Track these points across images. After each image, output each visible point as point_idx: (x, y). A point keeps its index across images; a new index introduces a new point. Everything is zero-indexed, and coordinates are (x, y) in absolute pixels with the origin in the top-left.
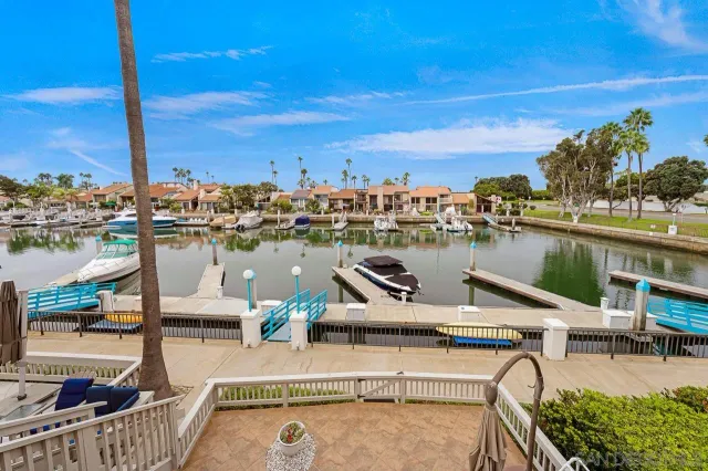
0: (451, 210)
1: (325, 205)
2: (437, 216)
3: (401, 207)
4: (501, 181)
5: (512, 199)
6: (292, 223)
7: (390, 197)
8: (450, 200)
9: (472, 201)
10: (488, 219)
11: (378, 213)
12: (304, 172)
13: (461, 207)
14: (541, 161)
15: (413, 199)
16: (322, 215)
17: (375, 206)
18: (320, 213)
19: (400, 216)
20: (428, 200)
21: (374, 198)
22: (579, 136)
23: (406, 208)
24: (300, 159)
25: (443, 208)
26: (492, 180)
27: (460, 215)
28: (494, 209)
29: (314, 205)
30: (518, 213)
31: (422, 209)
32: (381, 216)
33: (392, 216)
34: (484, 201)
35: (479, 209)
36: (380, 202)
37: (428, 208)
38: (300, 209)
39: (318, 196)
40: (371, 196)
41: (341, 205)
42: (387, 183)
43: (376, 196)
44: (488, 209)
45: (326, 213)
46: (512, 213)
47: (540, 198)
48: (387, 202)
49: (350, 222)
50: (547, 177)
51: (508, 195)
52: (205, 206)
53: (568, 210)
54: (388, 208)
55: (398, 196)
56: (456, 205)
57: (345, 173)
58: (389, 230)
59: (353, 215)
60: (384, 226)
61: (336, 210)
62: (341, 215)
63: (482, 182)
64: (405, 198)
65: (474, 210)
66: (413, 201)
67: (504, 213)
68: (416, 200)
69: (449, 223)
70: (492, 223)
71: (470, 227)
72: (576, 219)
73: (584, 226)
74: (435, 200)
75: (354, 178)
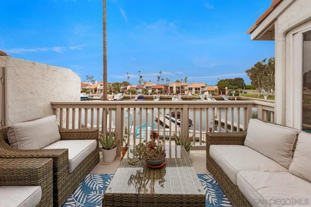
0: (207, 93)
1: (150, 91)
2: (201, 96)
3: (184, 92)
4: (230, 80)
5: (236, 89)
6: (136, 98)
7: (179, 88)
8: (206, 89)
9: (216, 90)
10: (224, 98)
11: (173, 95)
12: (141, 77)
13: (212, 92)
14: (247, 72)
16: (149, 95)
17: (172, 92)
18: (148, 94)
19: (183, 96)
20: (196, 89)
21: (172, 88)
22: (264, 61)
23: (186, 92)
24: (140, 71)
25: (203, 92)
26: (226, 80)
27: (211, 96)
28: (227, 93)
29: (145, 91)
30: (238, 95)
31: (194, 93)
32: (175, 96)
33: (180, 96)
34: (222, 90)
35: (220, 93)
36: (175, 90)
37: (196, 92)
38: (140, 93)
39: (147, 87)
40: (170, 87)
41: (157, 91)
42: (178, 81)
43: (172, 87)
44: (224, 93)
45: (151, 95)
46: (235, 95)
47: (250, 89)
48: (177, 90)
50: (251, 79)
51: (234, 87)
52: (100, 91)
53: (262, 93)
54: (178, 92)
55: (182, 87)
56: (209, 91)
57: (159, 77)
59: (162, 95)
60: (176, 100)
61: (155, 93)
63: (221, 81)
64: (185, 88)
65: (218, 93)
66: (189, 90)
67: (231, 95)
68: (190, 89)
69: (206, 99)
70: (226, 99)
72: (265, 97)
74: (199, 89)
75: (163, 79)
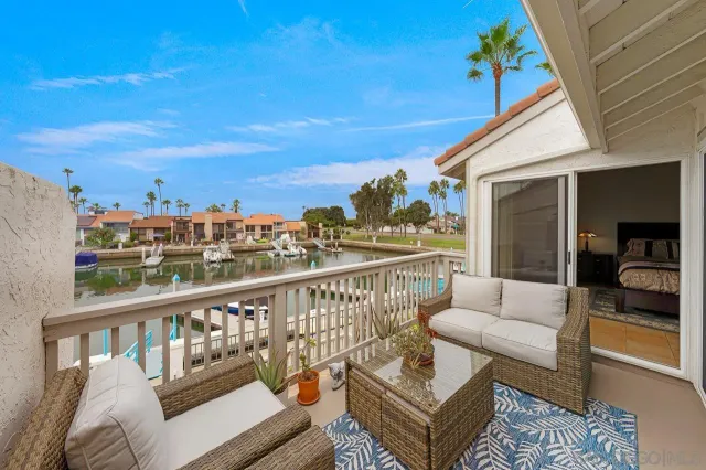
0: (286, 236)
1: (124, 237)
2: (274, 243)
3: (234, 235)
4: (323, 211)
5: (332, 226)
7: (220, 225)
8: (284, 227)
9: (303, 229)
10: (317, 244)
11: (207, 243)
12: (75, 190)
13: (295, 234)
14: (352, 197)
15: (247, 227)
16: (121, 249)
17: (203, 235)
18: (116, 247)
19: (233, 245)
20: (263, 228)
21: (199, 226)
22: (373, 182)
23: (240, 236)
24: (67, 171)
25: (279, 235)
26: (318, 209)
27: (294, 242)
28: (321, 234)
29: (103, 236)
30: (339, 238)
31: (258, 237)
32: (212, 246)
33: (225, 246)
34: (313, 228)
35: (309, 236)
36: (209, 231)
37: (264, 235)
39: (108, 224)
40: (196, 225)
41: (150, 235)
42: (215, 210)
43: (202, 224)
44: (316, 235)
45: (125, 246)
46: (335, 238)
47: (351, 226)
48: (217, 231)
49: (166, 255)
50: (357, 209)
51: (330, 223)
53: (370, 233)
54: (218, 237)
55: (230, 224)
56: (290, 232)
57: (151, 196)
58: (223, 261)
59: (171, 247)
60: (217, 256)
61: (143, 243)
62: (152, 249)
63: (309, 212)
64: (238, 226)
65: (306, 236)
66: (247, 230)
67: (328, 238)
68: (250, 228)
69: (285, 248)
70: (321, 246)
71: (304, 251)
72: (374, 239)
73: (380, 245)
74: (270, 228)
75: (167, 202)
